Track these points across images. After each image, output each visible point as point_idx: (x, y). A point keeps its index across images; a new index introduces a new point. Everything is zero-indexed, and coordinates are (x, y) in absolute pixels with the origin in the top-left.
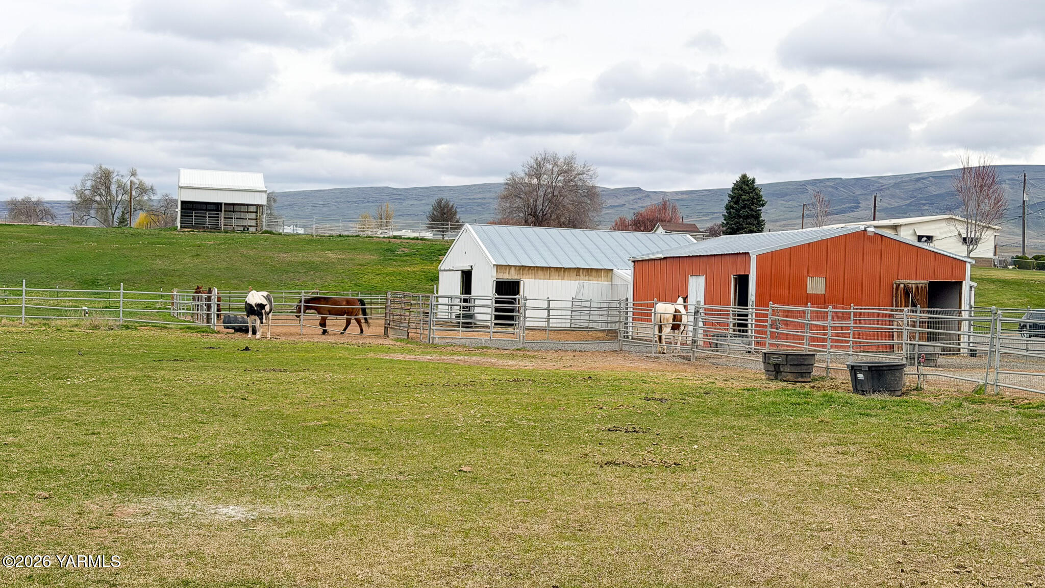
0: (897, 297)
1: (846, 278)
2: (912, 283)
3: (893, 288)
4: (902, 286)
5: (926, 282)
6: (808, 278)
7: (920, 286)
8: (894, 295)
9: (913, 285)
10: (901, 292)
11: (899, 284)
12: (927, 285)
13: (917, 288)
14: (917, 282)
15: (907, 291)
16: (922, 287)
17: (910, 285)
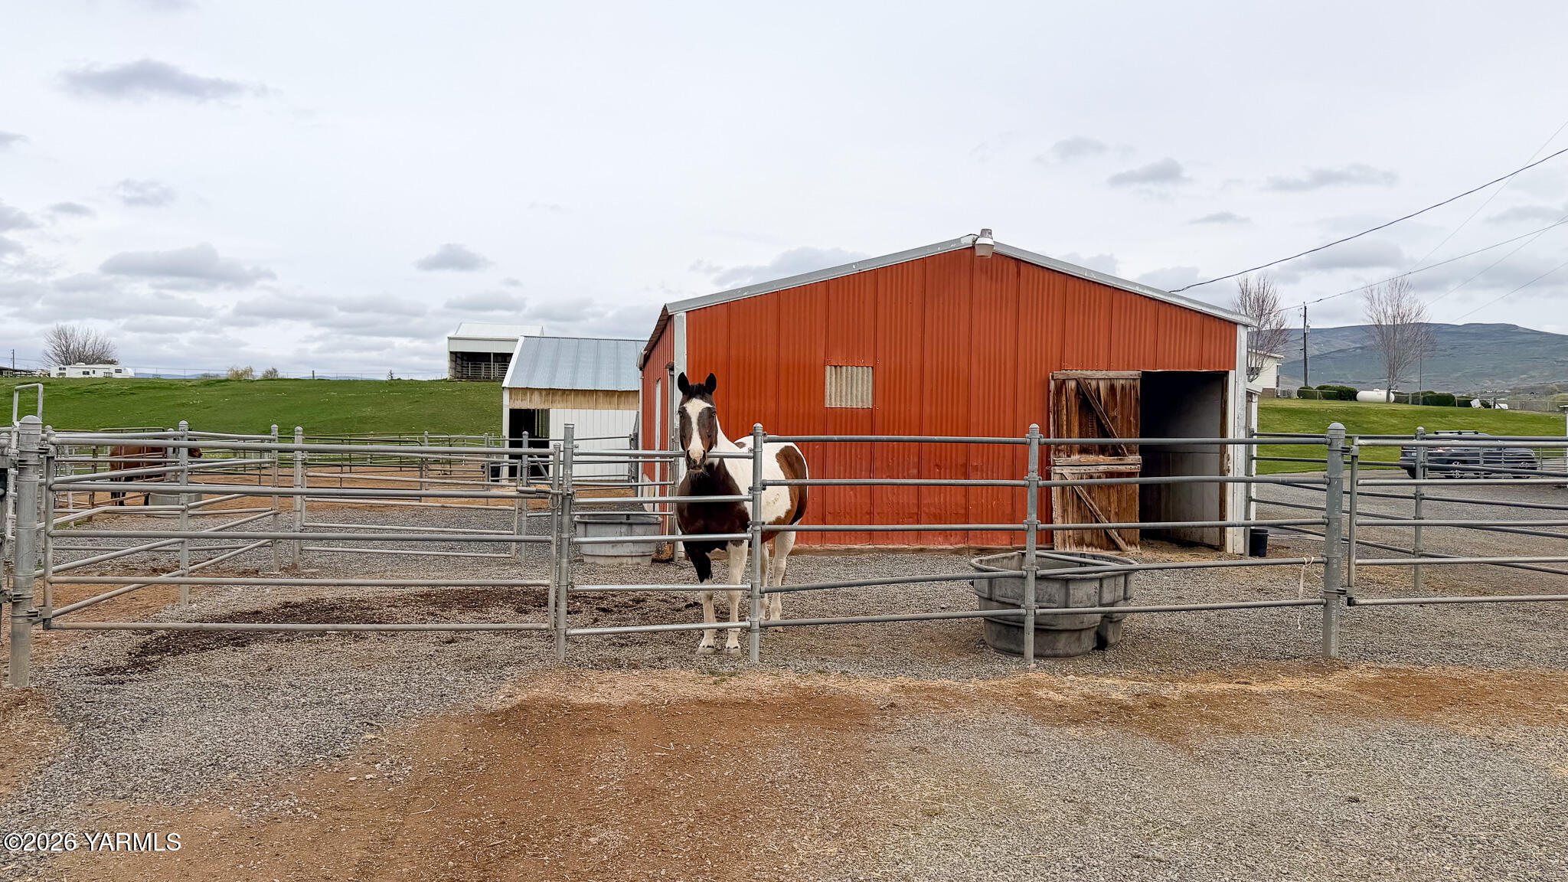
0: (1057, 413)
1: (927, 365)
2: (1098, 377)
3: (1049, 391)
4: (1072, 384)
5: (1135, 373)
6: (828, 368)
7: (1118, 384)
8: (1051, 409)
9: (1102, 384)
10: (1069, 402)
11: (1064, 380)
12: (1138, 382)
13: (1112, 389)
14: (1112, 374)
15: (1085, 399)
16: (1123, 387)
17: (1094, 383)
